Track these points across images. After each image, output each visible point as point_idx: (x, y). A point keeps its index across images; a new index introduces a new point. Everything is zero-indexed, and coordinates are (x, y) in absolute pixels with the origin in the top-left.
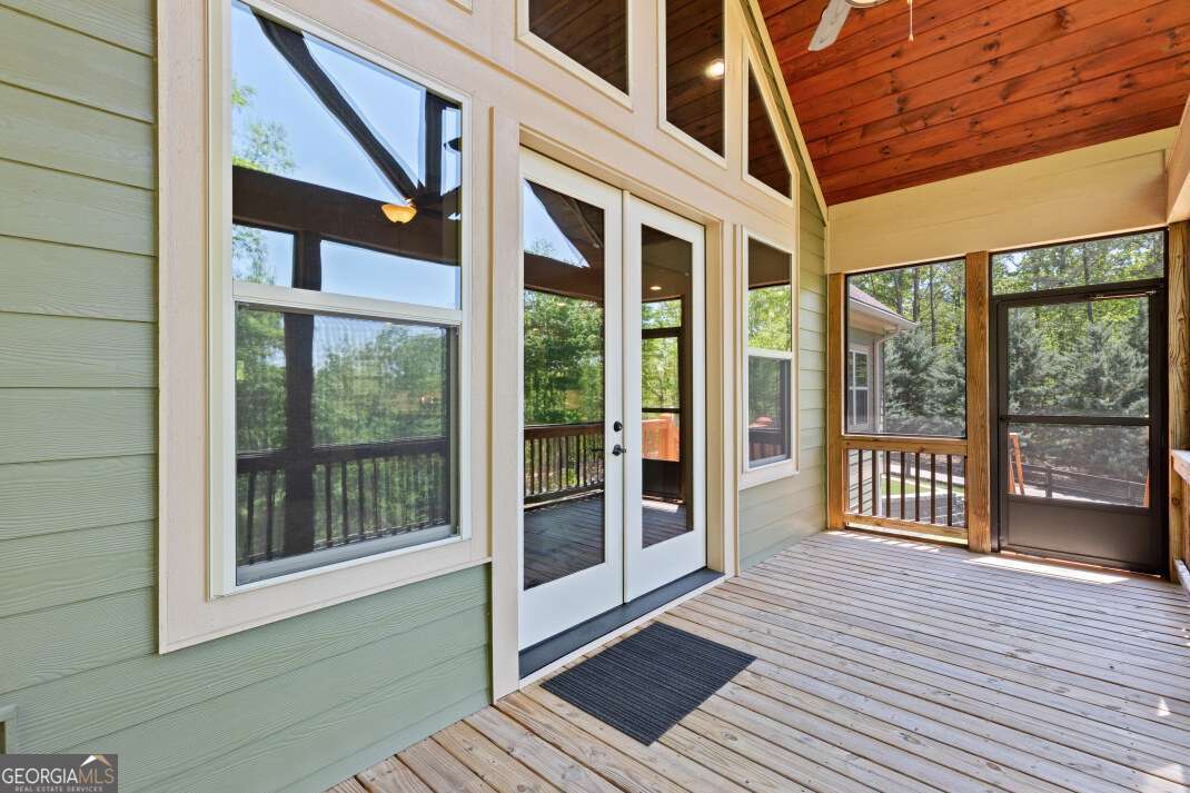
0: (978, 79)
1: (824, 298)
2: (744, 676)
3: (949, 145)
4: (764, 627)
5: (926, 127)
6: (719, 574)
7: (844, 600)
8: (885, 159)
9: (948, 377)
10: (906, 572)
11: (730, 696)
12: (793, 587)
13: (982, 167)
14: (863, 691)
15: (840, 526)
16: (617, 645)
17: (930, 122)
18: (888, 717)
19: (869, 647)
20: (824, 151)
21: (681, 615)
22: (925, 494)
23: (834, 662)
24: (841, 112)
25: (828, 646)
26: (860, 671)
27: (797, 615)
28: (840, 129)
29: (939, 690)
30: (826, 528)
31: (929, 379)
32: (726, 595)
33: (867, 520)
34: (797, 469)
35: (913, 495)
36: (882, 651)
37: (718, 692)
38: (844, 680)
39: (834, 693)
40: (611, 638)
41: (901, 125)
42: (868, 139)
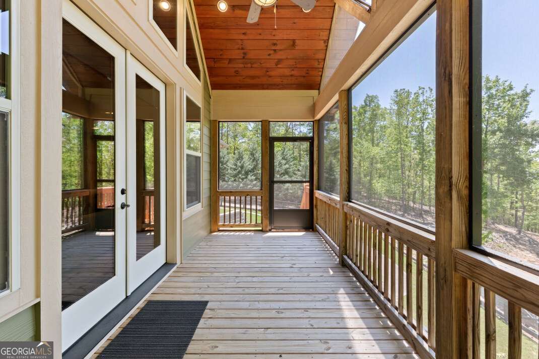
0: (269, 55)
1: (210, 130)
2: (207, 314)
3: (258, 77)
4: (205, 285)
5: (252, 67)
6: (174, 264)
7: (231, 262)
8: (236, 76)
9: (234, 167)
10: (248, 244)
11: (204, 326)
12: (209, 262)
13: (267, 88)
14: (256, 300)
15: (216, 230)
16: (129, 324)
17: (253, 66)
18: (268, 307)
19: (249, 279)
20: (212, 64)
21: (161, 292)
22: (232, 212)
23: (240, 291)
24: (222, 50)
25: (234, 285)
26: (252, 291)
27: (216, 274)
28: (220, 57)
29: (280, 288)
30: (211, 232)
31: (227, 167)
32: (180, 274)
33: (227, 226)
34: (202, 207)
35: (228, 213)
36: (255, 279)
37: (198, 327)
38: (247, 297)
39: (245, 305)
40: (124, 321)
41: (243, 64)
42: (230, 65)
